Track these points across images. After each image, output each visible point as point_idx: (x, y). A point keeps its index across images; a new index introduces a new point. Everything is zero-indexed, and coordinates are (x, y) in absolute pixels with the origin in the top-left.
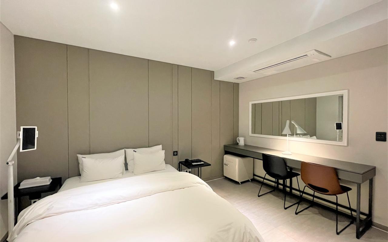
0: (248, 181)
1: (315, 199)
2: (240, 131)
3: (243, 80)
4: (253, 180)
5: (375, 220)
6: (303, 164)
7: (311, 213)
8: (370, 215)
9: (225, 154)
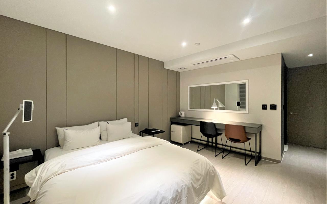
0: (188, 143)
1: (232, 149)
2: (181, 108)
3: (184, 70)
4: (191, 142)
5: (263, 155)
6: (226, 125)
7: (230, 157)
8: (260, 153)
9: (171, 124)
